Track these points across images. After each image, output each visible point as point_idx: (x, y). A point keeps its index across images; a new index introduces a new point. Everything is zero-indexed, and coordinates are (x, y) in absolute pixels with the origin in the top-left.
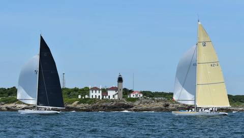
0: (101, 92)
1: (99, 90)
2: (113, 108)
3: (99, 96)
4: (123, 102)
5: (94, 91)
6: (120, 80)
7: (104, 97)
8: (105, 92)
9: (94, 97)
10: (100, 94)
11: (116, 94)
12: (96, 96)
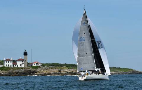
0: (12, 62)
1: (11, 61)
2: (23, 73)
3: (11, 65)
4: (29, 69)
5: (7, 62)
6: (25, 54)
7: (15, 66)
8: (14, 62)
9: (7, 66)
10: (12, 64)
11: (23, 64)
12: (9, 65)
